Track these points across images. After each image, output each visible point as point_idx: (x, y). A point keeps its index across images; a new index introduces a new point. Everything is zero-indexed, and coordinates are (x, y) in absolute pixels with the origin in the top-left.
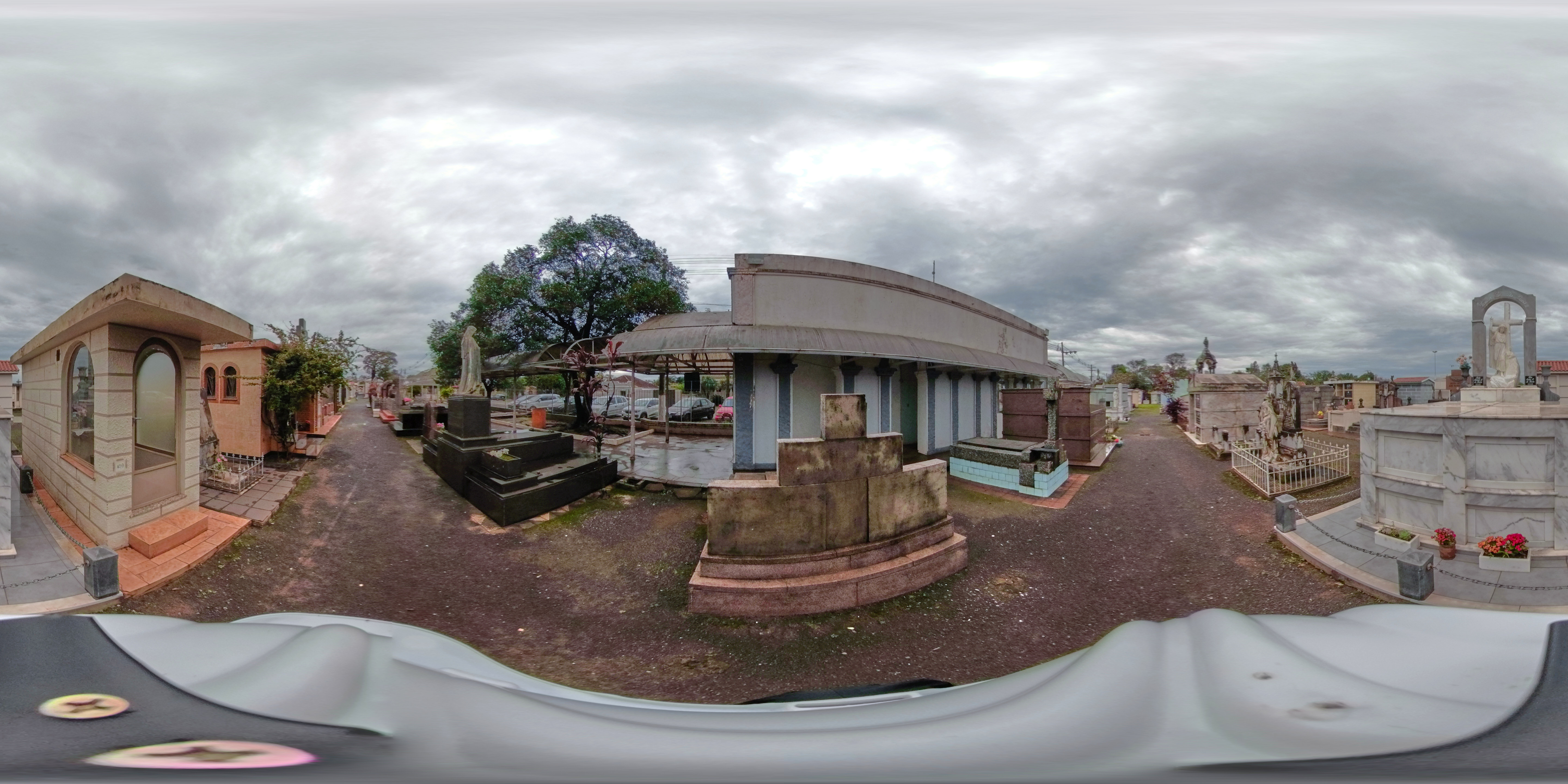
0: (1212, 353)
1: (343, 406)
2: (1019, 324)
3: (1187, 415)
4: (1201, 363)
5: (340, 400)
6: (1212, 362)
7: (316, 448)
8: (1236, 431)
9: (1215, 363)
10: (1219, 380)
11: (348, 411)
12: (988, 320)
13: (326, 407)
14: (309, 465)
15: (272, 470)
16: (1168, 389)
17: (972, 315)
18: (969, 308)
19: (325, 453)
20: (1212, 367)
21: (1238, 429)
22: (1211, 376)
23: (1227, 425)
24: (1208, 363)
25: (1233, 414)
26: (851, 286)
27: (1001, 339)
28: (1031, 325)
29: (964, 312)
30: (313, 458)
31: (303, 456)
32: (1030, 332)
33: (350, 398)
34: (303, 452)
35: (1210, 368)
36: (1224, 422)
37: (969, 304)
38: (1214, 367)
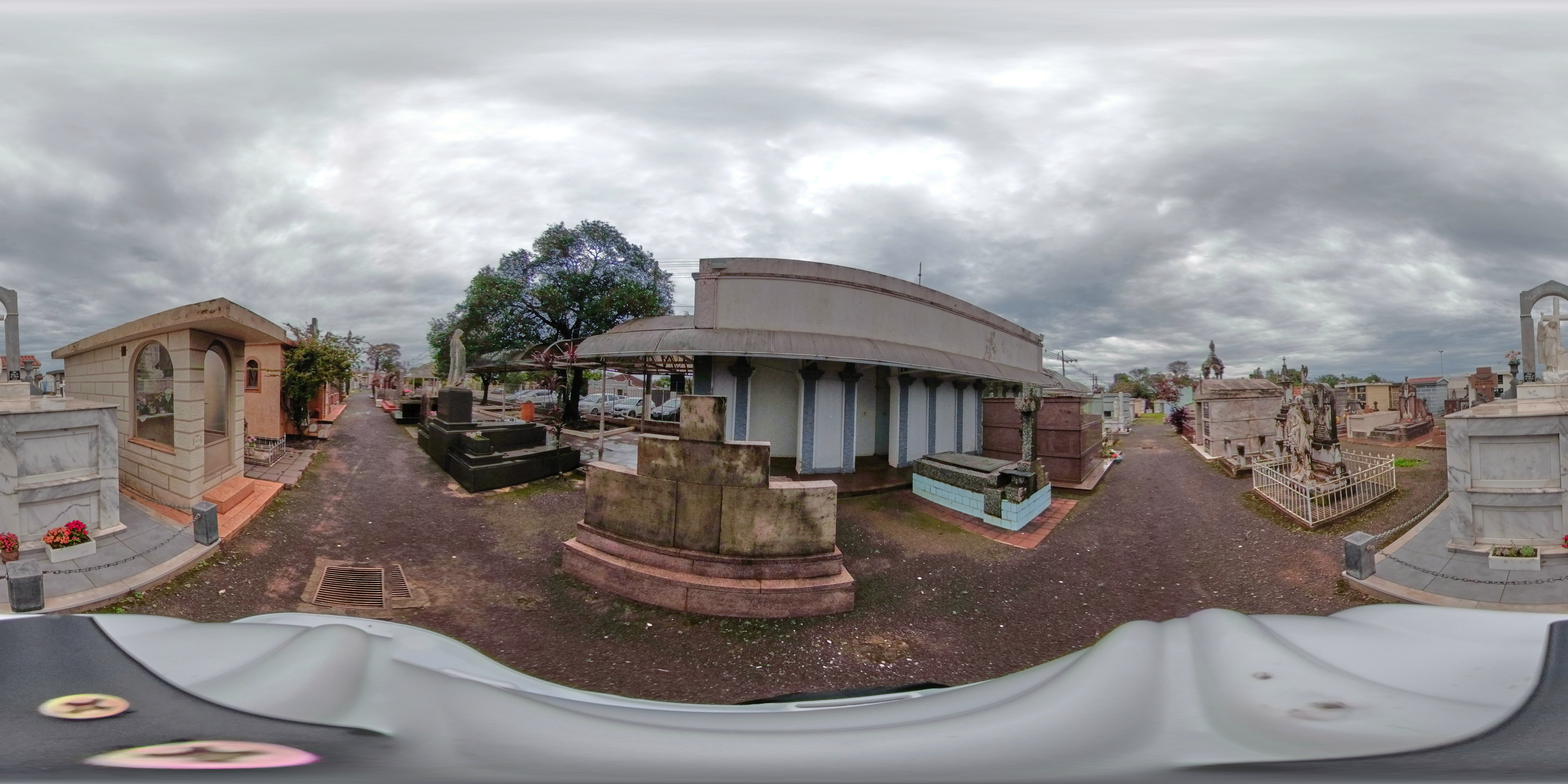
0: (1219, 357)
1: (347, 397)
2: (1010, 328)
3: (1193, 424)
4: (1208, 369)
5: (344, 391)
6: (1219, 367)
7: (325, 432)
8: (1250, 442)
9: (1222, 368)
10: (1229, 386)
11: (352, 401)
12: (973, 323)
13: (332, 397)
14: (320, 446)
15: (291, 449)
16: (1172, 397)
17: (954, 317)
18: (950, 310)
19: (333, 437)
20: (1219, 372)
21: (1252, 440)
22: (1218, 382)
23: (1240, 436)
24: (1215, 368)
25: (1246, 423)
26: (816, 287)
27: (989, 344)
28: (1023, 330)
29: (946, 314)
30: (323, 440)
31: (315, 438)
32: (1022, 337)
33: (354, 389)
34: (315, 435)
35: (1217, 374)
36: (1236, 433)
37: (951, 305)
38: (1221, 373)
